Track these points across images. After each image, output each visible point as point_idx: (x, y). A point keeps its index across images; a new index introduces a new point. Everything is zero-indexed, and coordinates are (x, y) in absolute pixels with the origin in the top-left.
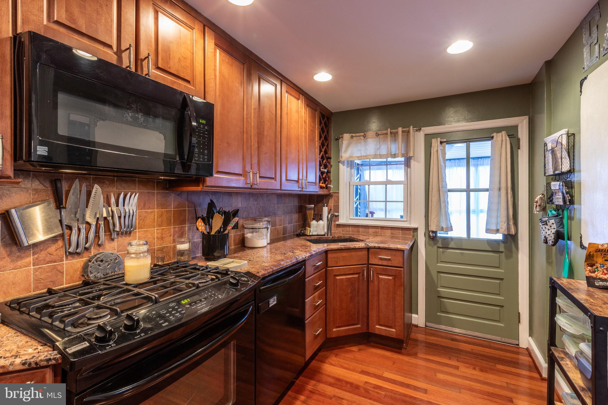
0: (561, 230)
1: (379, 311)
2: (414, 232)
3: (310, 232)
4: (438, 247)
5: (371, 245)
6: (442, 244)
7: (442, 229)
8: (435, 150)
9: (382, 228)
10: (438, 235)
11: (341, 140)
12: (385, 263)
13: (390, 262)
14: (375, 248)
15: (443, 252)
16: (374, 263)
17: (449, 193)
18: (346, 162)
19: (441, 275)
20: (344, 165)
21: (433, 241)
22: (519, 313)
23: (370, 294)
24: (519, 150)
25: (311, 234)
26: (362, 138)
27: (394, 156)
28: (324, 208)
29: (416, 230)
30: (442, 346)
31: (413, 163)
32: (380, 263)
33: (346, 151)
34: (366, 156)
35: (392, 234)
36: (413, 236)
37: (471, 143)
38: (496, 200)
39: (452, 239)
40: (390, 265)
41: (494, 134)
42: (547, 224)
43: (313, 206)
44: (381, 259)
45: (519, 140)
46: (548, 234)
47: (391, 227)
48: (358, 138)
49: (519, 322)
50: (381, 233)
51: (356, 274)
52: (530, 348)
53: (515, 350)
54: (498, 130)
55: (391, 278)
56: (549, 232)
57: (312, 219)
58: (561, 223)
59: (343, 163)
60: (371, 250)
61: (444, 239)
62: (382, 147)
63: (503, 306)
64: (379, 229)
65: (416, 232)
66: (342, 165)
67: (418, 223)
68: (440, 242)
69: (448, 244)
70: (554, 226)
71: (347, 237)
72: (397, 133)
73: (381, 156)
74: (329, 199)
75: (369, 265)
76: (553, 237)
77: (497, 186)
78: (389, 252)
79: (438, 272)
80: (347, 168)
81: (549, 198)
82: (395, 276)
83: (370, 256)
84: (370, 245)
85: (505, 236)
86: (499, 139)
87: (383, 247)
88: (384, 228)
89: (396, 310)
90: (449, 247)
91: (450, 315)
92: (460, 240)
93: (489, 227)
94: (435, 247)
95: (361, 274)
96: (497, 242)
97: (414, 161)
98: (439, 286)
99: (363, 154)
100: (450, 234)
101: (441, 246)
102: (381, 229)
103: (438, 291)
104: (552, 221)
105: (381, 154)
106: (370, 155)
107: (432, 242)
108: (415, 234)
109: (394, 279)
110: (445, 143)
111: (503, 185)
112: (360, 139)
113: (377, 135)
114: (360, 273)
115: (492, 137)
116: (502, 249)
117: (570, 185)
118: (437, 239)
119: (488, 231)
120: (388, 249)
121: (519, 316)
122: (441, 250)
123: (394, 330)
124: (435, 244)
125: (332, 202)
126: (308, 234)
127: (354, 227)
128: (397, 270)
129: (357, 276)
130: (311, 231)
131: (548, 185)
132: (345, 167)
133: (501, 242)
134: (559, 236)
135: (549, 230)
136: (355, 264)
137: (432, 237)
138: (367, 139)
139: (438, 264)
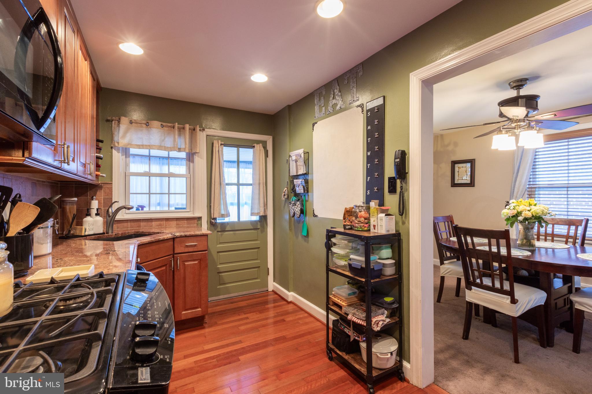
0: (302, 208)
1: (185, 297)
2: (198, 221)
3: (85, 231)
4: (218, 231)
5: (178, 234)
6: (221, 228)
7: (223, 216)
8: (217, 150)
9: (167, 219)
10: (218, 221)
11: (115, 122)
12: (191, 249)
13: (195, 248)
14: (181, 237)
15: (222, 235)
16: (180, 252)
17: (227, 186)
18: (121, 149)
19: (220, 254)
20: (119, 152)
21: (214, 226)
22: (268, 268)
23: (176, 283)
24: (268, 158)
25: (87, 233)
26: (144, 126)
27: (180, 150)
28: (92, 201)
29: (200, 218)
30: (229, 310)
31: (196, 158)
32: (187, 250)
33: (124, 136)
34: (149, 146)
35: (177, 224)
36: (197, 225)
37: (240, 149)
38: (257, 191)
39: (228, 223)
40: (196, 250)
41: (255, 145)
42: (296, 205)
43: (76, 199)
44: (187, 246)
45: (267, 151)
46: (296, 211)
47: (176, 218)
48: (139, 125)
49: (268, 274)
50: (166, 225)
51: (163, 266)
52: (275, 290)
53: (266, 294)
54: (258, 142)
55: (196, 262)
56: (297, 210)
57: (85, 215)
58: (302, 205)
59: (118, 150)
60: (176, 240)
61: (223, 224)
62: (166, 139)
63: (259, 267)
64: (164, 221)
65: (200, 220)
66: (116, 152)
67: (201, 212)
68: (219, 227)
69: (225, 227)
70: (299, 206)
71: (132, 232)
72: (184, 128)
73: (165, 149)
74: (97, 190)
75: (175, 255)
76: (299, 212)
77: (258, 182)
78: (195, 238)
79: (218, 252)
80: (122, 156)
81: (292, 190)
82: (200, 260)
83: (176, 245)
84: (176, 235)
85: (261, 217)
86: (258, 149)
87: (190, 235)
88: (170, 220)
89: (202, 290)
90: (226, 230)
91: (225, 285)
92: (233, 223)
93: (253, 212)
94: (216, 232)
95: (168, 265)
96: (256, 221)
97: (198, 157)
98: (218, 263)
99: (145, 143)
100: (226, 220)
101: (220, 230)
102: (165, 221)
103: (218, 267)
104: (298, 203)
105: (165, 146)
106: (154, 145)
107: (213, 228)
108: (199, 222)
109: (200, 262)
110: (223, 146)
111: (261, 182)
112: (143, 127)
113: (162, 126)
114: (166, 265)
115: (254, 147)
116: (259, 227)
117: (307, 182)
118: (217, 224)
119: (252, 214)
120: (194, 236)
121: (268, 271)
122: (220, 233)
123: (200, 309)
124: (215, 229)
125: (101, 194)
126: (83, 234)
127: (134, 222)
128: (202, 253)
129: (164, 268)
130: (87, 230)
131: (292, 182)
132: (120, 154)
133: (258, 222)
134: (302, 211)
135: (297, 208)
136: (163, 256)
137: (212, 224)
138: (150, 128)
139: (218, 246)
